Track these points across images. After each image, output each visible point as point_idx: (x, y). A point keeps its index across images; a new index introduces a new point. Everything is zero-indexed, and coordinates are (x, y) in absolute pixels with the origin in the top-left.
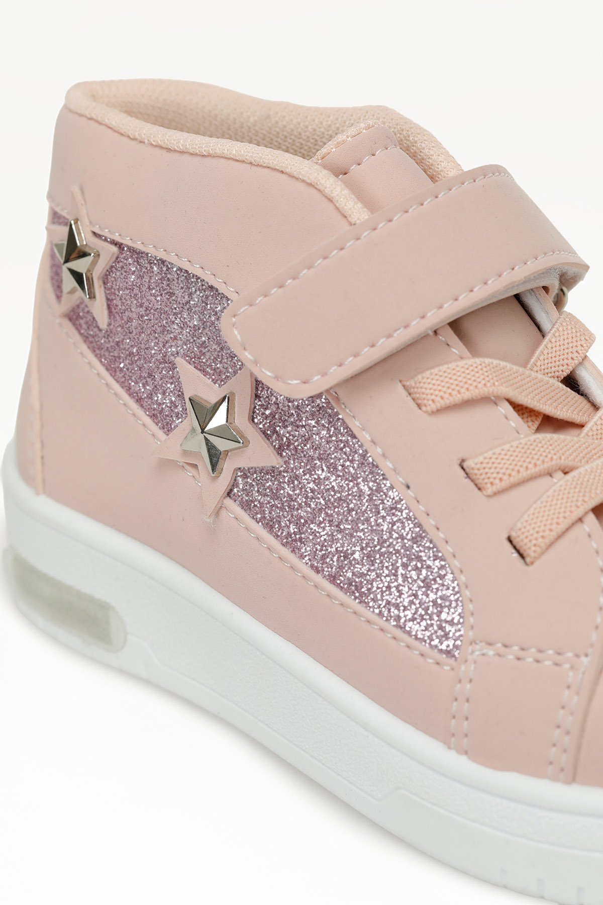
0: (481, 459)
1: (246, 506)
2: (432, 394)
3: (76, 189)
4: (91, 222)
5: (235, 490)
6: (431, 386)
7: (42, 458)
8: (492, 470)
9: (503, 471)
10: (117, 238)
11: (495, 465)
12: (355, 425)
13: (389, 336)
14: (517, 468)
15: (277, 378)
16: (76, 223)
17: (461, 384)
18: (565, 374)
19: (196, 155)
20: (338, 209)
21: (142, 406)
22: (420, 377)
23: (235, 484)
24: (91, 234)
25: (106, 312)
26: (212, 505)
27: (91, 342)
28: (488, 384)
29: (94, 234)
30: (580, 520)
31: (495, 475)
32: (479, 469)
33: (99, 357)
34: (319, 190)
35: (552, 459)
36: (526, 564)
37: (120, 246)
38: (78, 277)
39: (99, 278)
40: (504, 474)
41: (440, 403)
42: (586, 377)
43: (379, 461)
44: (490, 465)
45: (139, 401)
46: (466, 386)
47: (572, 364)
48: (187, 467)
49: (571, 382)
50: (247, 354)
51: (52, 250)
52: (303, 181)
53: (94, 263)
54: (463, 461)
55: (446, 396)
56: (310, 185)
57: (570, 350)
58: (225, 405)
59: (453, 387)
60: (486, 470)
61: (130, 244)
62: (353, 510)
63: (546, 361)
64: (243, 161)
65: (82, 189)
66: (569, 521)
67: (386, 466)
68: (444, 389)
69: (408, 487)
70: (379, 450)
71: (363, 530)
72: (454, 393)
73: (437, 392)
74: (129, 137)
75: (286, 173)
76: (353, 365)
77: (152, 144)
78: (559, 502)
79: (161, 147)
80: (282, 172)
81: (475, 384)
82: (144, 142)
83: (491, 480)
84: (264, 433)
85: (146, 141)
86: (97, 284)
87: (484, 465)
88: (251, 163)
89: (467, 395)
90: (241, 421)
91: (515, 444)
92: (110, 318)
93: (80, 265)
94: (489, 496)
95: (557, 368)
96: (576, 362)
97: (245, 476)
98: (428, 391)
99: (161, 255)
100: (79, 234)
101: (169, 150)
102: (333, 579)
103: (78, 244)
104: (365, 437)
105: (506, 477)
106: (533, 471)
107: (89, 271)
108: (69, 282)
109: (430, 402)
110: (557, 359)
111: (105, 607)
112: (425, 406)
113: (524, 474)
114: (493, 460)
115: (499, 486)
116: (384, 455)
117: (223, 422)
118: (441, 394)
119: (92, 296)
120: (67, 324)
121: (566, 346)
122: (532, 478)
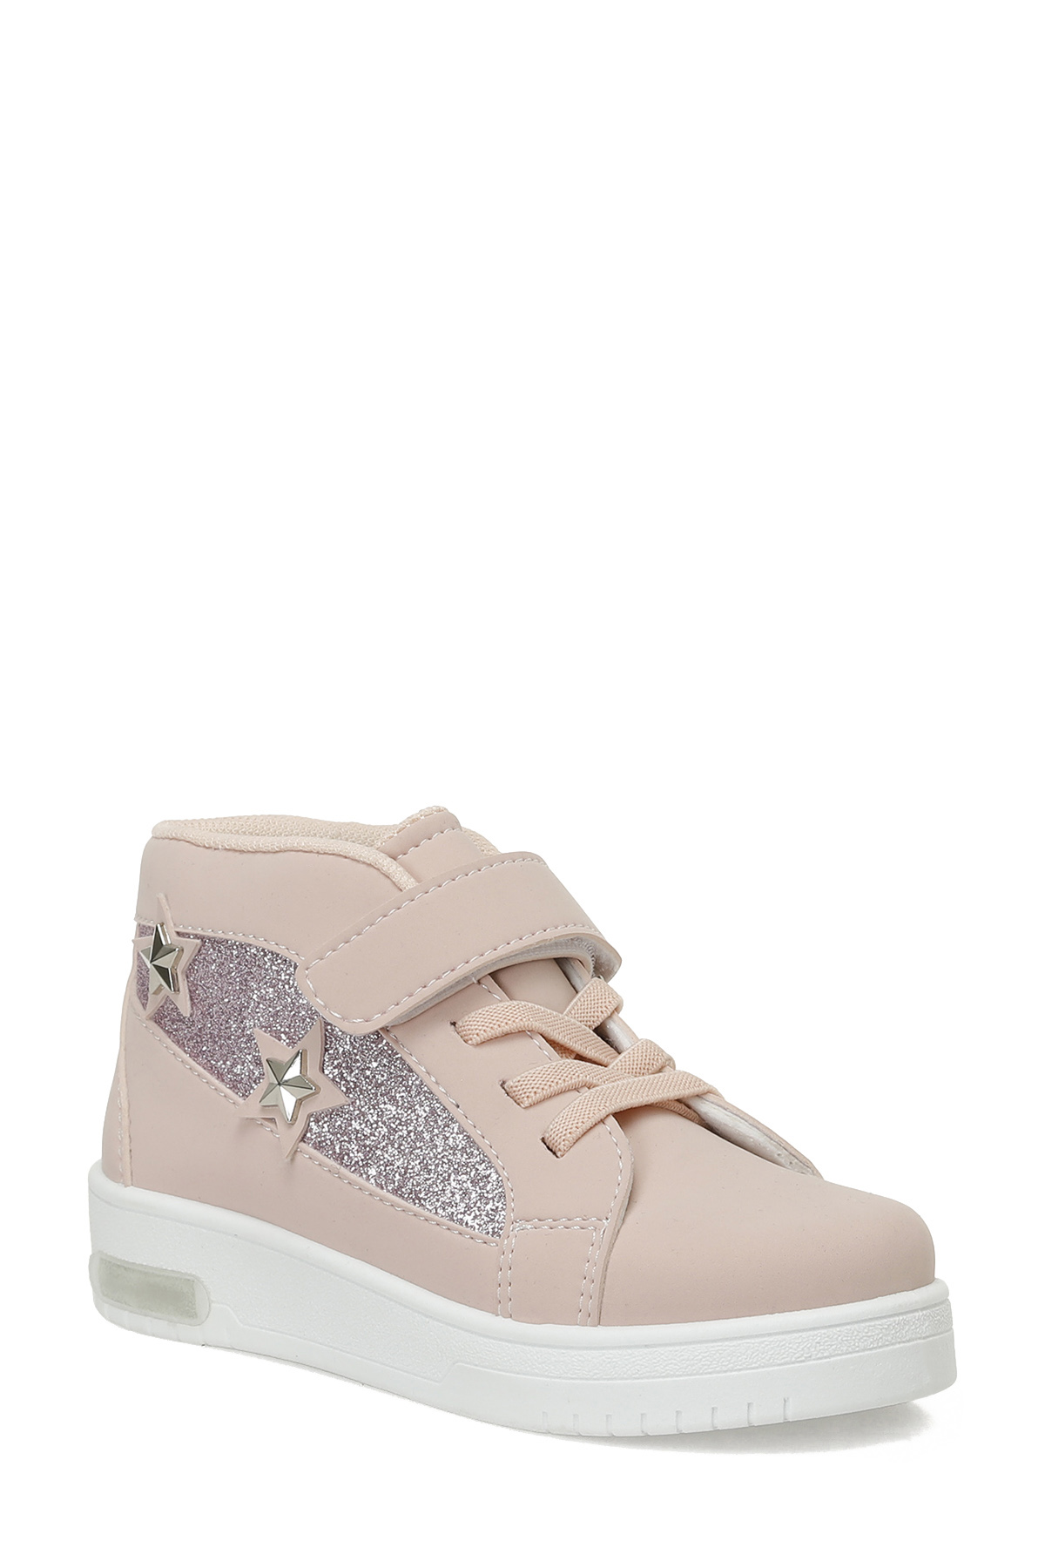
0: (519, 1078)
1: (319, 1146)
2: (476, 1029)
3: (162, 896)
4: (175, 925)
5: (309, 1135)
6: (475, 1023)
7: (130, 1151)
8: (528, 1086)
9: (537, 1086)
10: (199, 932)
11: (530, 1082)
12: (411, 1061)
13: (439, 978)
14: (549, 1083)
15: (344, 1018)
16: (162, 926)
17: (501, 1020)
18: (596, 1025)
19: (269, 852)
20: (394, 883)
21: (223, 1080)
22: (466, 1018)
23: (308, 1129)
24: (175, 934)
25: (189, 1003)
26: (288, 1147)
27: (175, 1035)
28: (524, 1019)
29: (178, 933)
30: (602, 1121)
31: (530, 1090)
32: (516, 1087)
33: (182, 1046)
34: (378, 869)
35: (578, 1076)
36: (557, 1157)
37: (202, 938)
38: (163, 972)
39: (182, 972)
40: (538, 1088)
41: (483, 1036)
42: (614, 1028)
43: (434, 1089)
44: (526, 1082)
45: (220, 1076)
46: (505, 1021)
47: (602, 1017)
48: (266, 1123)
49: (601, 1031)
50: (318, 1000)
51: (139, 955)
52: (364, 863)
53: (178, 958)
54: (504, 1083)
55: (489, 1029)
56: (370, 865)
57: (600, 1004)
58: (298, 1059)
59: (494, 1022)
60: (523, 1086)
61: (212, 935)
62: (411, 1131)
63: (580, 1011)
64: (311, 852)
65: (166, 896)
66: (593, 1121)
67: (439, 1091)
68: (487, 1024)
69: (458, 1107)
70: (433, 1079)
71: (420, 1147)
72: (496, 1027)
73: (480, 1028)
74: (205, 847)
75: (349, 858)
76: (407, 1004)
77: (226, 849)
78: (584, 1107)
79: (235, 851)
80: (346, 857)
81: (513, 1019)
82: (218, 849)
83: (527, 1094)
84: (333, 1080)
85: (220, 847)
86: (181, 978)
87: (521, 1083)
88: (318, 853)
89: (506, 1029)
90: (313, 1072)
91: (547, 1066)
92: (192, 1009)
93: (165, 962)
94: (526, 1108)
95: (589, 1019)
96: (606, 1015)
97: (317, 1121)
98: (473, 1027)
99: (240, 938)
100: (165, 936)
101: (242, 852)
102: (395, 1192)
103: (164, 943)
104: (420, 1069)
105: (540, 1090)
106: (562, 1085)
107: (173, 967)
108: (156, 980)
109: (475, 1036)
110: (589, 1010)
111: (190, 1282)
112: (471, 1039)
113: (555, 1088)
114: (528, 1078)
115: (534, 1098)
116: (437, 1083)
117: (298, 1074)
118: (484, 1028)
119: (177, 990)
120: (152, 1024)
121: (596, 1001)
122: (561, 1092)
